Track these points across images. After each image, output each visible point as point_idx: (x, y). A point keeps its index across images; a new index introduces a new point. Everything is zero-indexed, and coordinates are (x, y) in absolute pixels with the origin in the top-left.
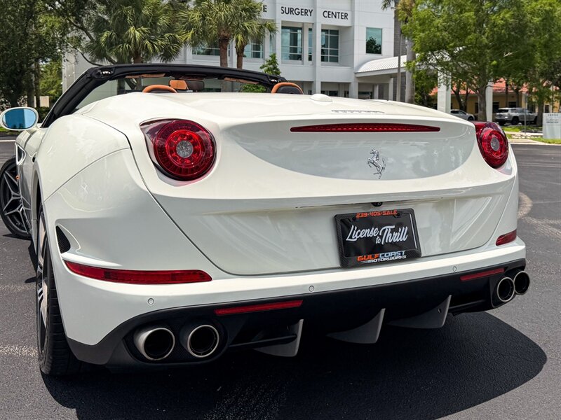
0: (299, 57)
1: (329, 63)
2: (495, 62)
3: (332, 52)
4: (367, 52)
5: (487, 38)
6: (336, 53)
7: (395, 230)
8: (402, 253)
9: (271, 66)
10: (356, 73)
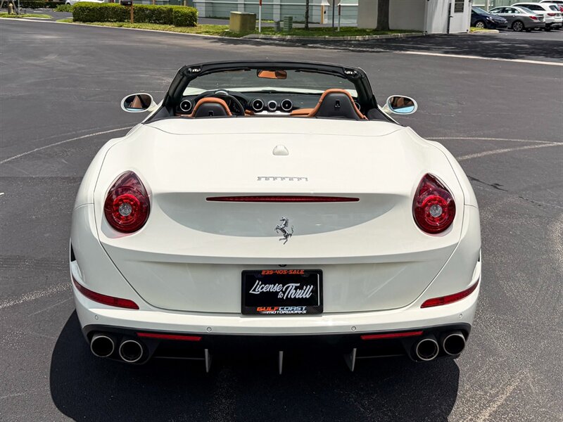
7: (301, 288)
8: (302, 308)
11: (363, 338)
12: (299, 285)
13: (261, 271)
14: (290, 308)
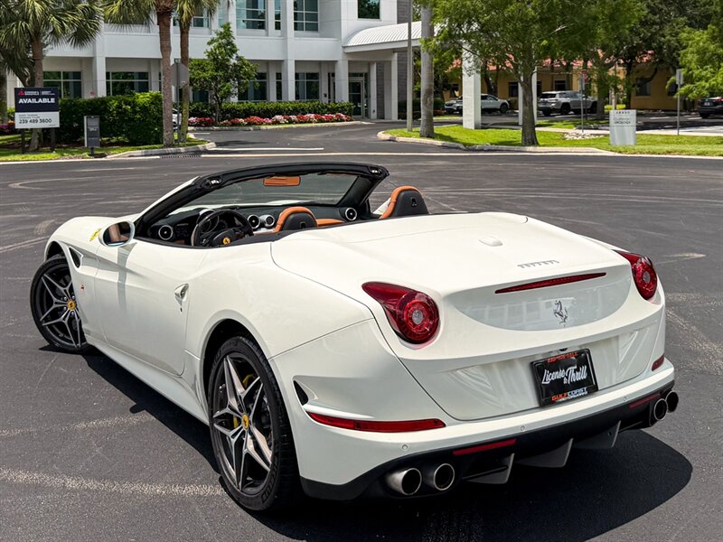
0: (262, 26)
1: (304, 33)
2: (545, 42)
3: (309, 17)
4: (359, 17)
5: (533, 8)
6: (315, 17)
7: (577, 370)
8: (584, 390)
9: (224, 41)
10: (344, 47)
11: (631, 406)
13: (547, 360)
14: (576, 392)
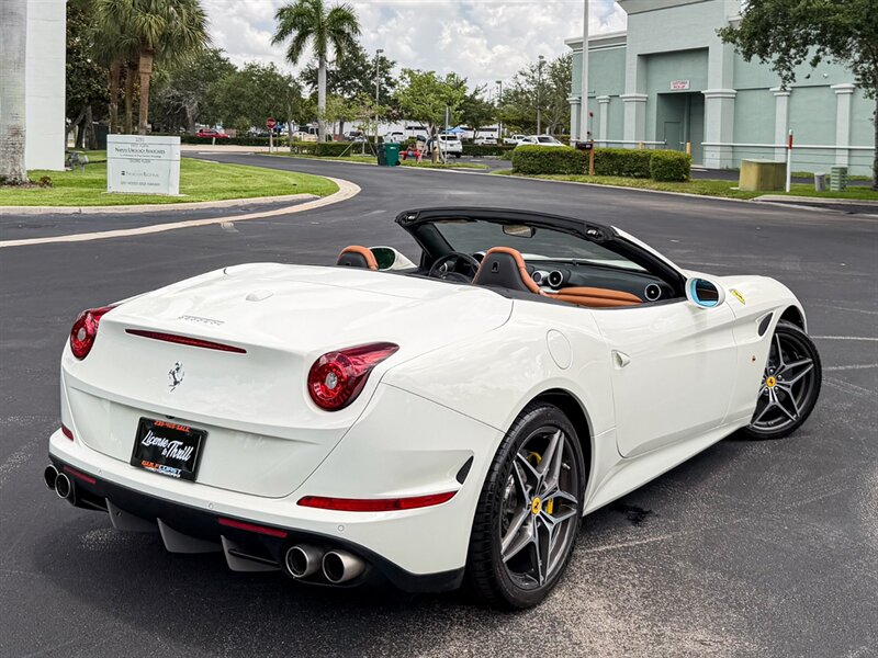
7: (182, 447)
8: (177, 471)
11: (221, 521)
12: (181, 443)
13: (154, 421)
14: (168, 468)
